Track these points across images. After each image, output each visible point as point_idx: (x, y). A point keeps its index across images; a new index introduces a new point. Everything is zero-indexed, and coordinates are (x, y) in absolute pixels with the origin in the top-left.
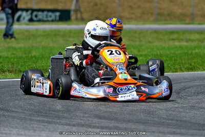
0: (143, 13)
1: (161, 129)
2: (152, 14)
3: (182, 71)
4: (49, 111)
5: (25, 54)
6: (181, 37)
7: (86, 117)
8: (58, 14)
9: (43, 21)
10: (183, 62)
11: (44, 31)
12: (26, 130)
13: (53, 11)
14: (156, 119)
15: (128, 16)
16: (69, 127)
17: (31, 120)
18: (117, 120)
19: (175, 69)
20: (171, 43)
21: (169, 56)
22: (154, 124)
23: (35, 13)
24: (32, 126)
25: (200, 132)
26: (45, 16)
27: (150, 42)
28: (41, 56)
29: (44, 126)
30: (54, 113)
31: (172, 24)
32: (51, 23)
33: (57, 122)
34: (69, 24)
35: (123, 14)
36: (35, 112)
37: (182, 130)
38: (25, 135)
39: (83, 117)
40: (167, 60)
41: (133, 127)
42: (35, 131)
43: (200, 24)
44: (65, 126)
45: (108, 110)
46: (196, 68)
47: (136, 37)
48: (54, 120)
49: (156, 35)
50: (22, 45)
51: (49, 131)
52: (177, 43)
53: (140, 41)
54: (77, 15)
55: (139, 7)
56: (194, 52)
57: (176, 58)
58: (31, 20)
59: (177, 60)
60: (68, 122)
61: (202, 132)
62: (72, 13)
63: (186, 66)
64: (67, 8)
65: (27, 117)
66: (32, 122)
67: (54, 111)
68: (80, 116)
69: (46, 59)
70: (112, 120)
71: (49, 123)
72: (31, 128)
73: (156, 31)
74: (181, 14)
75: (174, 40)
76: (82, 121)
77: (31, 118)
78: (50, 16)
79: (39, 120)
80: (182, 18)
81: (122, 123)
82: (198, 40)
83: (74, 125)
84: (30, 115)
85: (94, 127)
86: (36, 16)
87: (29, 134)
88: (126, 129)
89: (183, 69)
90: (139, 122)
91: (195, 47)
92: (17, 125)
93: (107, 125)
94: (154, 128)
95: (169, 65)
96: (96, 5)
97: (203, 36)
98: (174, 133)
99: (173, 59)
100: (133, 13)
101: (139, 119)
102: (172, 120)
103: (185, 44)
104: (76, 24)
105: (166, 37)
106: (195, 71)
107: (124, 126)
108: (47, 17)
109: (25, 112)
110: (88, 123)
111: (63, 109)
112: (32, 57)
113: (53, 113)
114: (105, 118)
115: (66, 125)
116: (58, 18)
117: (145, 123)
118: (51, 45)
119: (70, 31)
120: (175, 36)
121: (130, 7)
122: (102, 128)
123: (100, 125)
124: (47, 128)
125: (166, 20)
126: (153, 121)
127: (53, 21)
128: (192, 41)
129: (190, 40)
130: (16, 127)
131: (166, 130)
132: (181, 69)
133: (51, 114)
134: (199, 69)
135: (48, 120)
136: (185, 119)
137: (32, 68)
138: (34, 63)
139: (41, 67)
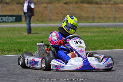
4: (13, 74)
6: (87, 30)
8: (14, 18)
9: (6, 22)
10: (89, 45)
11: (7, 28)
13: (12, 16)
15: (56, 18)
17: (2, 80)
20: (82, 34)
26: (7, 19)
31: (81, 23)
34: (21, 24)
35: (52, 18)
36: (4, 75)
43: (98, 23)
46: (97, 48)
48: (16, 80)
52: (85, 34)
55: (62, 13)
56: (95, 39)
62: (23, 17)
63: (91, 47)
64: (19, 14)
67: (16, 74)
68: (31, 77)
69: (9, 45)
74: (87, 17)
75: (83, 32)
76: (32, 80)
78: (10, 19)
79: (7, 80)
80: (87, 19)
82: (97, 32)
86: (2, 19)
89: (90, 49)
100: (58, 17)
103: (89, 34)
106: (97, 50)
108: (8, 20)
112: (1, 43)
116: (14, 20)
118: (11, 36)
119: (22, 28)
120: (84, 30)
121: (57, 13)
127: (11, 22)
128: (94, 32)
129: (92, 32)
132: (88, 49)
133: (14, 76)
134: (99, 49)
135: (13, 79)
136: (92, 78)
137: (1, 49)
138: (2, 46)
139: (6, 49)
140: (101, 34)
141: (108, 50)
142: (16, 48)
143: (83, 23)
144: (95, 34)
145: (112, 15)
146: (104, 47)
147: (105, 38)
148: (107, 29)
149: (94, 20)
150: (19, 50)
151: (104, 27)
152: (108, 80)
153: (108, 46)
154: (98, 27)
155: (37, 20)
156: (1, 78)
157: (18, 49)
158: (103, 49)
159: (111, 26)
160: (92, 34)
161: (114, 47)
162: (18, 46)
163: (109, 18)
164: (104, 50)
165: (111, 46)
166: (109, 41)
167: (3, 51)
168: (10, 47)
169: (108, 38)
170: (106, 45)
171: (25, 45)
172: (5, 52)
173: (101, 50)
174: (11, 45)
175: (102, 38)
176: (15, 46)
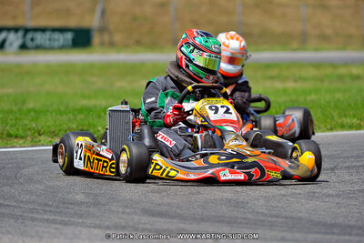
4: (64, 203)
5: (16, 104)
6: (285, 73)
7: (128, 214)
8: (69, 36)
9: (45, 48)
11: (48, 66)
13: (62, 30)
14: (250, 216)
17: (33, 219)
18: (181, 217)
20: (268, 84)
22: (247, 224)
23: (30, 35)
29: (55, 229)
30: (72, 206)
32: (57, 52)
33: (79, 223)
36: (40, 204)
39: (123, 213)
42: (41, 238)
43: (317, 50)
44: (92, 229)
45: (166, 200)
48: (72, 219)
50: (10, 91)
51: (66, 238)
52: (278, 85)
54: (102, 37)
55: (210, 23)
56: (309, 98)
58: (23, 47)
60: (97, 222)
65: (25, 214)
66: (35, 223)
67: (71, 204)
68: (118, 212)
69: (54, 114)
70: (173, 218)
71: (65, 224)
76: (122, 221)
77: (34, 215)
78: (59, 40)
79: (47, 220)
80: (283, 40)
81: (191, 224)
84: (31, 211)
86: (32, 40)
90: (220, 220)
91: (311, 91)
92: (9, 229)
93: (165, 227)
96: (135, 18)
97: (323, 72)
98: (283, 239)
101: (219, 217)
102: (277, 217)
103: (291, 85)
105: (259, 74)
107: (194, 227)
109: (22, 205)
110: (131, 224)
111: (87, 200)
112: (30, 111)
113: (70, 206)
114: (161, 215)
115: (94, 227)
116: (70, 42)
117: (231, 222)
118: (60, 89)
119: (92, 65)
120: (274, 72)
123: (154, 227)
124: (61, 234)
126: (244, 219)
127: (62, 48)
128: (305, 79)
129: (300, 78)
130: (9, 232)
131: (268, 234)
133: (68, 208)
135: (64, 218)
136: (299, 214)
137: (29, 129)
138: (33, 120)
139: (45, 128)
140: (325, 84)
141: (345, 132)
142: (74, 126)
144: (308, 85)
146: (334, 123)
147: (339, 96)
148: (343, 71)
151: (333, 64)
152: (346, 220)
153: (347, 121)
154: (318, 65)
155: (138, 43)
156: (30, 215)
157: (80, 128)
158: (331, 129)
159: (354, 62)
160: (299, 86)
162: (81, 119)
163: (350, 36)
164: (335, 133)
165: (355, 120)
166: (349, 105)
167: (37, 134)
168: (58, 123)
169: (347, 94)
170: (340, 118)
171: (99, 116)
172: (42, 138)
173: (323, 132)
174: (58, 116)
175: (328, 97)
176: (70, 120)
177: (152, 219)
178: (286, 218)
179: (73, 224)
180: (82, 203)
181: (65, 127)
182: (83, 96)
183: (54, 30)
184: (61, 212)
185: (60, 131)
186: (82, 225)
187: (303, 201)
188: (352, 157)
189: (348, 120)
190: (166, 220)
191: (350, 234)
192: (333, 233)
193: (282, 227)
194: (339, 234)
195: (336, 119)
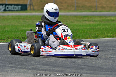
0: (68, 6)
1: (79, 71)
2: (73, 6)
3: (90, 38)
4: (16, 61)
5: (2, 29)
6: (90, 19)
7: (37, 64)
8: (20, 7)
9: (12, 11)
10: (91, 33)
11: (12, 16)
12: (3, 72)
13: (17, 5)
14: (76, 66)
16: (27, 70)
17: (6, 66)
18: (54, 66)
19: (86, 37)
20: (84, 22)
21: (83, 30)
22: (75, 68)
23: (7, 6)
24: (6, 69)
25: (101, 72)
26: (13, 8)
27: (72, 22)
28: (11, 31)
31: (84, 12)
32: (16, 12)
33: (20, 67)
34: (26, 12)
36: (8, 62)
37: (91, 72)
38: (2, 75)
39: (35, 64)
40: (82, 32)
41: (63, 70)
42: (8, 72)
43: (100, 12)
44: (25, 70)
47: (64, 20)
49: (75, 18)
51: (16, 72)
52: (87, 23)
53: (67, 22)
54: (30, 7)
55: (66, 3)
56: (97, 27)
57: (87, 31)
58: (5, 10)
59: (87, 32)
60: (26, 67)
61: (102, 72)
62: (28, 6)
63: (92, 36)
64: (25, 3)
67: (18, 61)
68: (33, 64)
69: (14, 32)
70: (51, 66)
71: (16, 68)
72: (6, 71)
73: (75, 16)
74: (90, 6)
75: (85, 21)
76: (34, 67)
78: (16, 8)
79: (10, 66)
80: (90, 9)
82: (99, 21)
83: (30, 69)
84: (5, 63)
85: (41, 70)
86: (8, 8)
87: (5, 74)
88: (59, 71)
89: (91, 37)
90: (66, 67)
91: (98, 25)
94: (75, 71)
95: (83, 35)
96: (42, 1)
97: (102, 19)
98: (87, 73)
99: (85, 31)
102: (85, 66)
103: (91, 23)
104: (30, 12)
105: (81, 19)
106: (98, 38)
107: (58, 69)
108: (14, 9)
109: (2, 62)
110: (37, 68)
111: (24, 60)
112: (6, 31)
113: (18, 62)
114: (47, 65)
115: (25, 69)
116: (20, 9)
117: (70, 67)
118: (16, 24)
119: (27, 16)
120: (86, 19)
121: (61, 2)
122: (46, 70)
124: (14, 71)
125: (81, 10)
126: (74, 66)
127: (17, 11)
128: (96, 21)
129: (94, 21)
131: (82, 71)
132: (90, 37)
134: (100, 37)
135: (15, 66)
136: (92, 65)
137: (6, 37)
138: (7, 34)
139: (11, 37)
140: (103, 23)
141: (108, 38)
142: (20, 36)
143: (86, 12)
144: (98, 23)
145: (114, 4)
146: (105, 35)
147: (106, 26)
148: (109, 18)
149: (96, 9)
150: (23, 38)
151: (105, 16)
152: (107, 67)
154: (100, 16)
156: (5, 65)
158: (104, 37)
160: (94, 23)
161: (114, 36)
162: (22, 34)
163: (112, 7)
164: (105, 39)
165: (112, 34)
166: (110, 30)
167: (8, 39)
168: (15, 35)
169: (110, 26)
170: (107, 34)
172: (10, 40)
173: (102, 38)
174: (15, 33)
175: (103, 27)
176: (19, 34)
177: (45, 66)
178: (88, 66)
179: (18, 68)
180: (22, 61)
181: (17, 36)
182: (24, 26)
183: (15, 5)
184: (15, 64)
185: (16, 37)
186: (21, 68)
187: (94, 61)
188: (110, 46)
189: (110, 34)
190: (49, 67)
191: (108, 72)
192: (103, 71)
193: (86, 69)
194: (105, 71)
195: (106, 34)
